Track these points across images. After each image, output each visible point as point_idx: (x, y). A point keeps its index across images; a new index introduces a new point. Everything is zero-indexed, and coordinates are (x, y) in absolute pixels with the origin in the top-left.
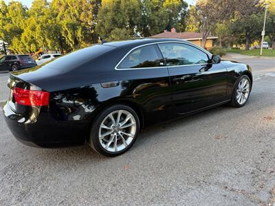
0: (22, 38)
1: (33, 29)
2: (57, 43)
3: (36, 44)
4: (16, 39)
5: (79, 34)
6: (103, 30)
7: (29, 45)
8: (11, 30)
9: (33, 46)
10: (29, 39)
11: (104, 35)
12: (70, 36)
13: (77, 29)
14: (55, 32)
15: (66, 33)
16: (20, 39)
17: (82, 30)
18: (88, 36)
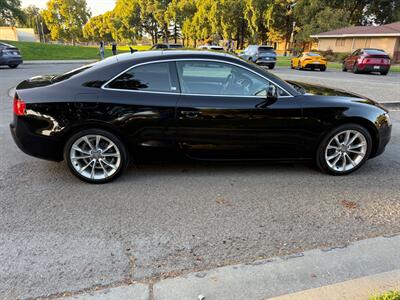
0: (195, 19)
1: (208, 8)
2: (235, 29)
3: (209, 28)
4: (188, 20)
5: (268, 16)
6: (306, 11)
7: (201, 29)
8: (184, 8)
9: (205, 30)
10: (201, 21)
11: (306, 18)
12: (254, 18)
13: (267, 8)
14: (236, 13)
15: (250, 14)
16: (191, 21)
17: (274, 10)
18: (281, 19)
